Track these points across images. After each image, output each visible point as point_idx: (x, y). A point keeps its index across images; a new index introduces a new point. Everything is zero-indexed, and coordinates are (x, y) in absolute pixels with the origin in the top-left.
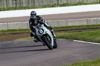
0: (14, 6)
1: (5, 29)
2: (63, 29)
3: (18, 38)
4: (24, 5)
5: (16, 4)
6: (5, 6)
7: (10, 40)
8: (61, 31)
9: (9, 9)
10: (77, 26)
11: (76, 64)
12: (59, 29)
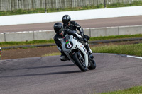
0: (43, 7)
1: (30, 39)
2: (113, 40)
3: (49, 52)
4: (57, 6)
5: (46, 4)
6: (30, 7)
7: (36, 56)
8: (109, 42)
9: (35, 11)
10: (133, 36)
11: (130, 90)
12: (107, 40)
